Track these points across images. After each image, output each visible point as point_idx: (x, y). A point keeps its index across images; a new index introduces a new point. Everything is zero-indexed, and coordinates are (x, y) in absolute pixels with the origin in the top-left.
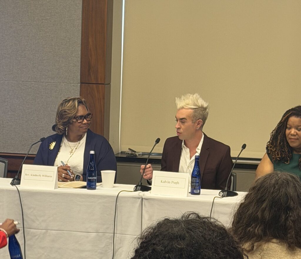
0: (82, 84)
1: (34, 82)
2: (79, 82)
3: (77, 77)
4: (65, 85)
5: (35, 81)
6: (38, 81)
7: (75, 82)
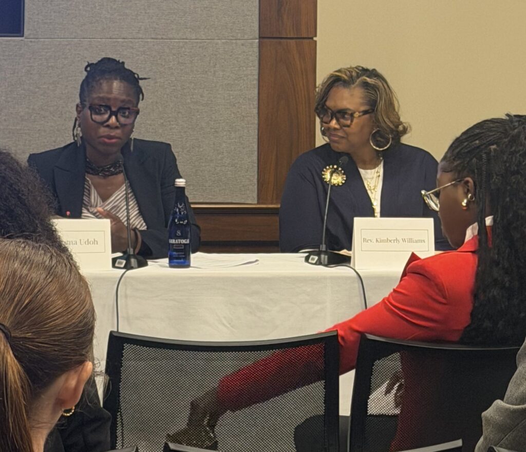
0: (261, 40)
1: (152, 38)
2: (257, 36)
3: (252, 25)
4: (223, 43)
5: (153, 36)
6: (160, 37)
7: (246, 37)
